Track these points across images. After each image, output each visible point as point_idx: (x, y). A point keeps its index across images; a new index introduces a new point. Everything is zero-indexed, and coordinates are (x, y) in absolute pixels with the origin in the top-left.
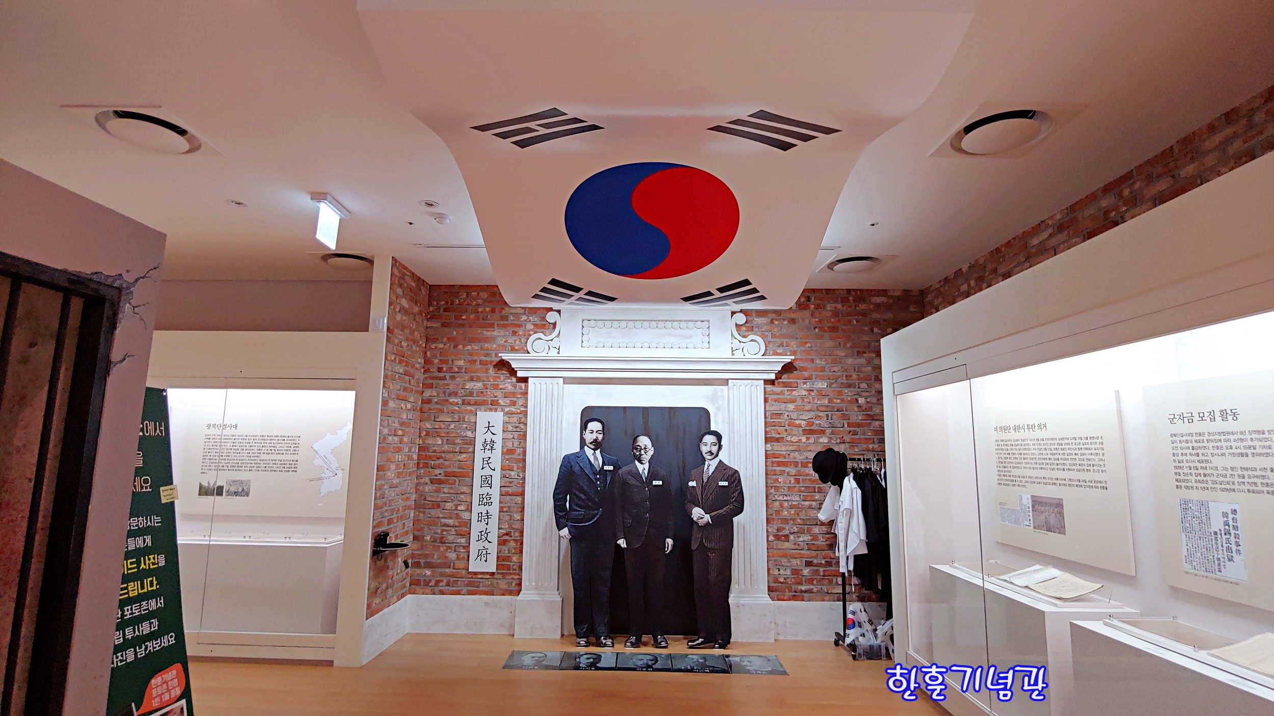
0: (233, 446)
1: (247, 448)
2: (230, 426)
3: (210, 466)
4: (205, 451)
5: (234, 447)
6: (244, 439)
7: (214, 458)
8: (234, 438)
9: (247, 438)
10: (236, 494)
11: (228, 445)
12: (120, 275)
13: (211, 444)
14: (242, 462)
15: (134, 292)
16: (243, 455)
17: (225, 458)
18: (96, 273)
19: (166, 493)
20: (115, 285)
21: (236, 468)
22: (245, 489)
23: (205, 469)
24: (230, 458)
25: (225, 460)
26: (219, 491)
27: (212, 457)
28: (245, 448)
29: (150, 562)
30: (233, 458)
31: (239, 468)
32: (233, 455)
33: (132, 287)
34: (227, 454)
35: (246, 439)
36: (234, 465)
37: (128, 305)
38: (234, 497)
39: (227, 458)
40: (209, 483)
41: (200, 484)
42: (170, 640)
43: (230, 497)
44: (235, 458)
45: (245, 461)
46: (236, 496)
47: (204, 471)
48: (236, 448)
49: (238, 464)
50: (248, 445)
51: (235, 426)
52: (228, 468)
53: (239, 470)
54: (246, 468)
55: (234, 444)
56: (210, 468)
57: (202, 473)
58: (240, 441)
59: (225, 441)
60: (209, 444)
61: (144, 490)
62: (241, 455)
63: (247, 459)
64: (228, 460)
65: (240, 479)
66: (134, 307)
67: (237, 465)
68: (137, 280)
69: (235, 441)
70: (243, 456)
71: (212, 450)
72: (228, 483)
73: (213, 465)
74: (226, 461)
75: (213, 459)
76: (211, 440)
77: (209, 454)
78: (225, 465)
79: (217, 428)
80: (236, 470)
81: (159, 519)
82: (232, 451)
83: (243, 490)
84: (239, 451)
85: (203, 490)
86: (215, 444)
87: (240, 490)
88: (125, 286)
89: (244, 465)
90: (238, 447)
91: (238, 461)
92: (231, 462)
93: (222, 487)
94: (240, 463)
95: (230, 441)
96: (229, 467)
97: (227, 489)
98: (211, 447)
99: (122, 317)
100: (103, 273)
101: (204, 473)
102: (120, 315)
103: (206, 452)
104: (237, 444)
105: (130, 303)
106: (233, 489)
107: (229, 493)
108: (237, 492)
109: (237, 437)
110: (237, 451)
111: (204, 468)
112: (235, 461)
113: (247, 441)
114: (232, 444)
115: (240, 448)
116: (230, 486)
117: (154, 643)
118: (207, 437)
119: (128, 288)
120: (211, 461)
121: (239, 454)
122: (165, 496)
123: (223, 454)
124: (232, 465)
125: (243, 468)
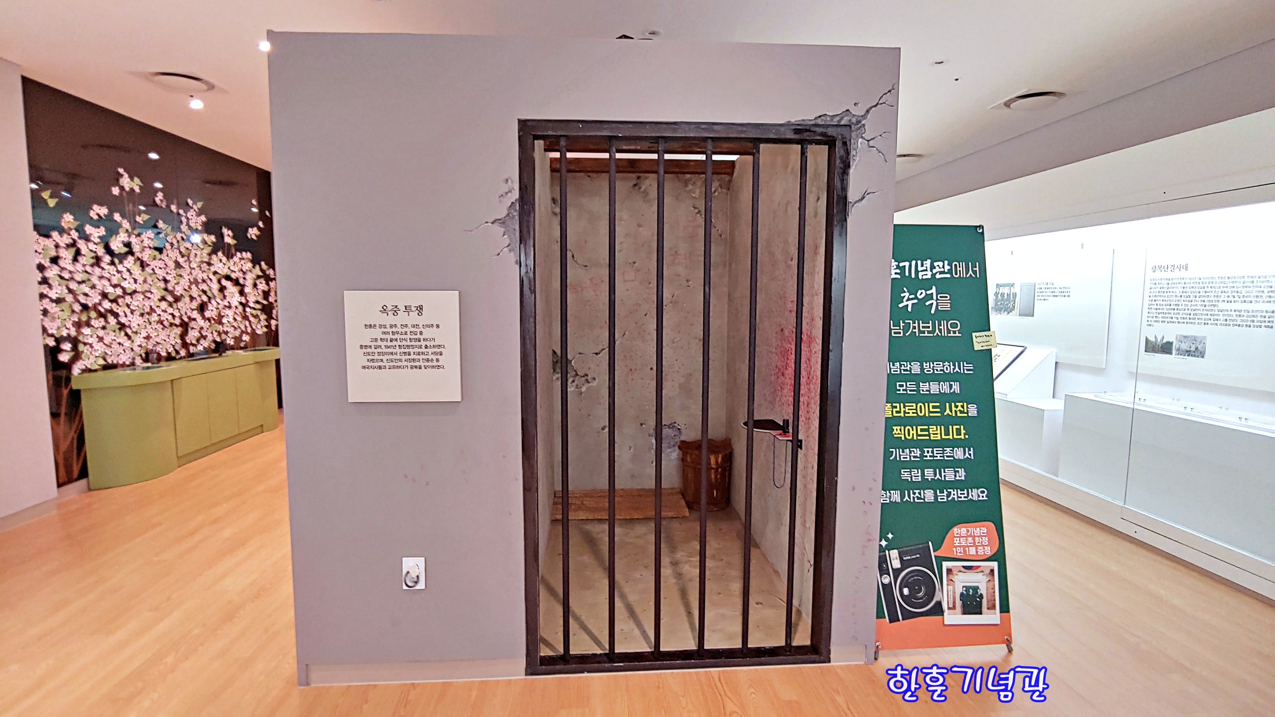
0: (1183, 292)
1: (1201, 294)
2: (1179, 267)
3: (1156, 317)
4: (1151, 299)
5: (1185, 294)
6: (1196, 282)
7: (1161, 307)
8: (1183, 281)
9: (1201, 281)
10: (1188, 353)
11: (1177, 291)
12: (848, 110)
13: (1157, 290)
14: (1195, 312)
15: (866, 124)
16: (1196, 303)
17: (1174, 307)
18: (820, 117)
19: (979, 340)
20: (842, 123)
21: (1190, 319)
22: (1199, 347)
23: (1151, 321)
24: (1180, 307)
25: (1174, 309)
26: (1166, 348)
27: (1158, 307)
28: (1198, 295)
29: (957, 410)
30: (1183, 307)
31: (1191, 321)
32: (1183, 303)
33: (863, 120)
34: (1177, 303)
35: (1199, 283)
36: (1185, 316)
37: (860, 140)
38: (1186, 357)
39: (1176, 308)
40: (1156, 337)
41: (1147, 339)
42: (981, 495)
43: (1181, 357)
44: (1186, 308)
45: (1198, 312)
46: (1189, 355)
47: (1150, 323)
48: (1187, 294)
49: (1190, 315)
50: (1201, 290)
51: (1184, 267)
52: (1177, 321)
53: (1192, 323)
54: (1200, 321)
55: (1184, 290)
56: (1157, 319)
57: (1147, 325)
58: (1192, 285)
59: (1173, 286)
60: (1155, 290)
61: (952, 334)
62: (1193, 303)
63: (1201, 308)
64: (1177, 309)
65: (1193, 335)
66: (868, 141)
67: (1188, 316)
68: (868, 111)
69: (1185, 286)
70: (1196, 305)
71: (1159, 298)
72: (1178, 338)
73: (1160, 315)
74: (1176, 311)
75: (1159, 309)
76: (1157, 285)
77: (1155, 303)
78: (1174, 316)
79: (1163, 270)
80: (1187, 323)
81: (971, 367)
82: (1183, 298)
83: (1197, 349)
84: (1190, 299)
85: (1149, 345)
86: (1162, 290)
87: (1193, 349)
88: (854, 120)
89: (1197, 317)
90: (1190, 294)
91: (1190, 312)
92: (1181, 312)
93: (1171, 343)
94: (1192, 314)
95: (1179, 286)
96: (1179, 318)
97: (1178, 346)
98: (1157, 294)
99: (855, 154)
100: (828, 114)
101: (1150, 325)
102: (853, 153)
103: (1152, 301)
104: (1188, 290)
105: (862, 137)
106: (1184, 346)
107: (1180, 352)
108: (1190, 351)
109: (1188, 281)
110: (1188, 299)
111: (1150, 319)
112: (1186, 312)
113: (1201, 285)
114: (1182, 290)
115: (1192, 295)
116: (1180, 343)
117: (959, 492)
118: (1152, 282)
119: (859, 122)
120: (1158, 311)
121: (1190, 303)
122: (979, 342)
123: (1172, 303)
124: (1183, 316)
125: (1196, 321)
